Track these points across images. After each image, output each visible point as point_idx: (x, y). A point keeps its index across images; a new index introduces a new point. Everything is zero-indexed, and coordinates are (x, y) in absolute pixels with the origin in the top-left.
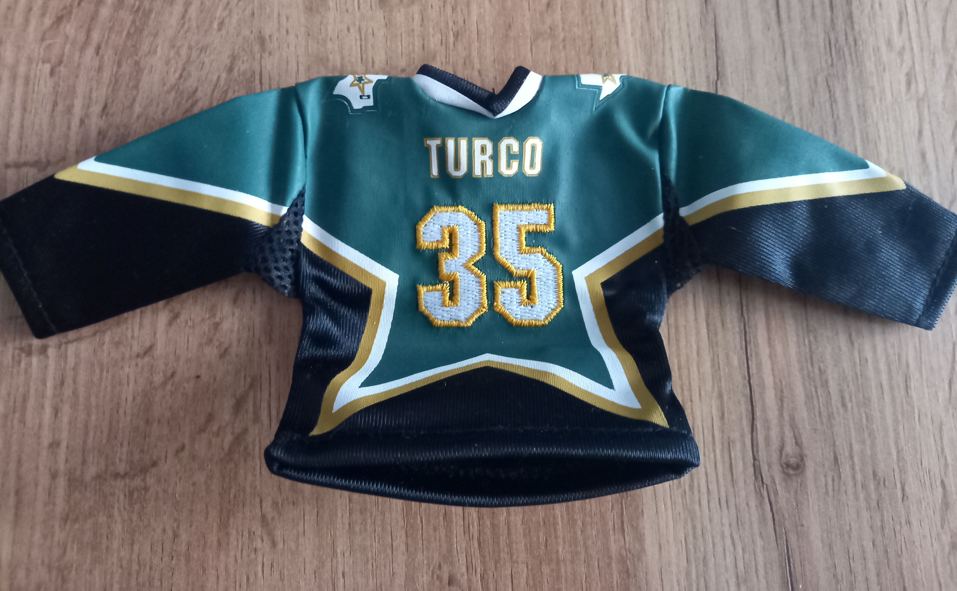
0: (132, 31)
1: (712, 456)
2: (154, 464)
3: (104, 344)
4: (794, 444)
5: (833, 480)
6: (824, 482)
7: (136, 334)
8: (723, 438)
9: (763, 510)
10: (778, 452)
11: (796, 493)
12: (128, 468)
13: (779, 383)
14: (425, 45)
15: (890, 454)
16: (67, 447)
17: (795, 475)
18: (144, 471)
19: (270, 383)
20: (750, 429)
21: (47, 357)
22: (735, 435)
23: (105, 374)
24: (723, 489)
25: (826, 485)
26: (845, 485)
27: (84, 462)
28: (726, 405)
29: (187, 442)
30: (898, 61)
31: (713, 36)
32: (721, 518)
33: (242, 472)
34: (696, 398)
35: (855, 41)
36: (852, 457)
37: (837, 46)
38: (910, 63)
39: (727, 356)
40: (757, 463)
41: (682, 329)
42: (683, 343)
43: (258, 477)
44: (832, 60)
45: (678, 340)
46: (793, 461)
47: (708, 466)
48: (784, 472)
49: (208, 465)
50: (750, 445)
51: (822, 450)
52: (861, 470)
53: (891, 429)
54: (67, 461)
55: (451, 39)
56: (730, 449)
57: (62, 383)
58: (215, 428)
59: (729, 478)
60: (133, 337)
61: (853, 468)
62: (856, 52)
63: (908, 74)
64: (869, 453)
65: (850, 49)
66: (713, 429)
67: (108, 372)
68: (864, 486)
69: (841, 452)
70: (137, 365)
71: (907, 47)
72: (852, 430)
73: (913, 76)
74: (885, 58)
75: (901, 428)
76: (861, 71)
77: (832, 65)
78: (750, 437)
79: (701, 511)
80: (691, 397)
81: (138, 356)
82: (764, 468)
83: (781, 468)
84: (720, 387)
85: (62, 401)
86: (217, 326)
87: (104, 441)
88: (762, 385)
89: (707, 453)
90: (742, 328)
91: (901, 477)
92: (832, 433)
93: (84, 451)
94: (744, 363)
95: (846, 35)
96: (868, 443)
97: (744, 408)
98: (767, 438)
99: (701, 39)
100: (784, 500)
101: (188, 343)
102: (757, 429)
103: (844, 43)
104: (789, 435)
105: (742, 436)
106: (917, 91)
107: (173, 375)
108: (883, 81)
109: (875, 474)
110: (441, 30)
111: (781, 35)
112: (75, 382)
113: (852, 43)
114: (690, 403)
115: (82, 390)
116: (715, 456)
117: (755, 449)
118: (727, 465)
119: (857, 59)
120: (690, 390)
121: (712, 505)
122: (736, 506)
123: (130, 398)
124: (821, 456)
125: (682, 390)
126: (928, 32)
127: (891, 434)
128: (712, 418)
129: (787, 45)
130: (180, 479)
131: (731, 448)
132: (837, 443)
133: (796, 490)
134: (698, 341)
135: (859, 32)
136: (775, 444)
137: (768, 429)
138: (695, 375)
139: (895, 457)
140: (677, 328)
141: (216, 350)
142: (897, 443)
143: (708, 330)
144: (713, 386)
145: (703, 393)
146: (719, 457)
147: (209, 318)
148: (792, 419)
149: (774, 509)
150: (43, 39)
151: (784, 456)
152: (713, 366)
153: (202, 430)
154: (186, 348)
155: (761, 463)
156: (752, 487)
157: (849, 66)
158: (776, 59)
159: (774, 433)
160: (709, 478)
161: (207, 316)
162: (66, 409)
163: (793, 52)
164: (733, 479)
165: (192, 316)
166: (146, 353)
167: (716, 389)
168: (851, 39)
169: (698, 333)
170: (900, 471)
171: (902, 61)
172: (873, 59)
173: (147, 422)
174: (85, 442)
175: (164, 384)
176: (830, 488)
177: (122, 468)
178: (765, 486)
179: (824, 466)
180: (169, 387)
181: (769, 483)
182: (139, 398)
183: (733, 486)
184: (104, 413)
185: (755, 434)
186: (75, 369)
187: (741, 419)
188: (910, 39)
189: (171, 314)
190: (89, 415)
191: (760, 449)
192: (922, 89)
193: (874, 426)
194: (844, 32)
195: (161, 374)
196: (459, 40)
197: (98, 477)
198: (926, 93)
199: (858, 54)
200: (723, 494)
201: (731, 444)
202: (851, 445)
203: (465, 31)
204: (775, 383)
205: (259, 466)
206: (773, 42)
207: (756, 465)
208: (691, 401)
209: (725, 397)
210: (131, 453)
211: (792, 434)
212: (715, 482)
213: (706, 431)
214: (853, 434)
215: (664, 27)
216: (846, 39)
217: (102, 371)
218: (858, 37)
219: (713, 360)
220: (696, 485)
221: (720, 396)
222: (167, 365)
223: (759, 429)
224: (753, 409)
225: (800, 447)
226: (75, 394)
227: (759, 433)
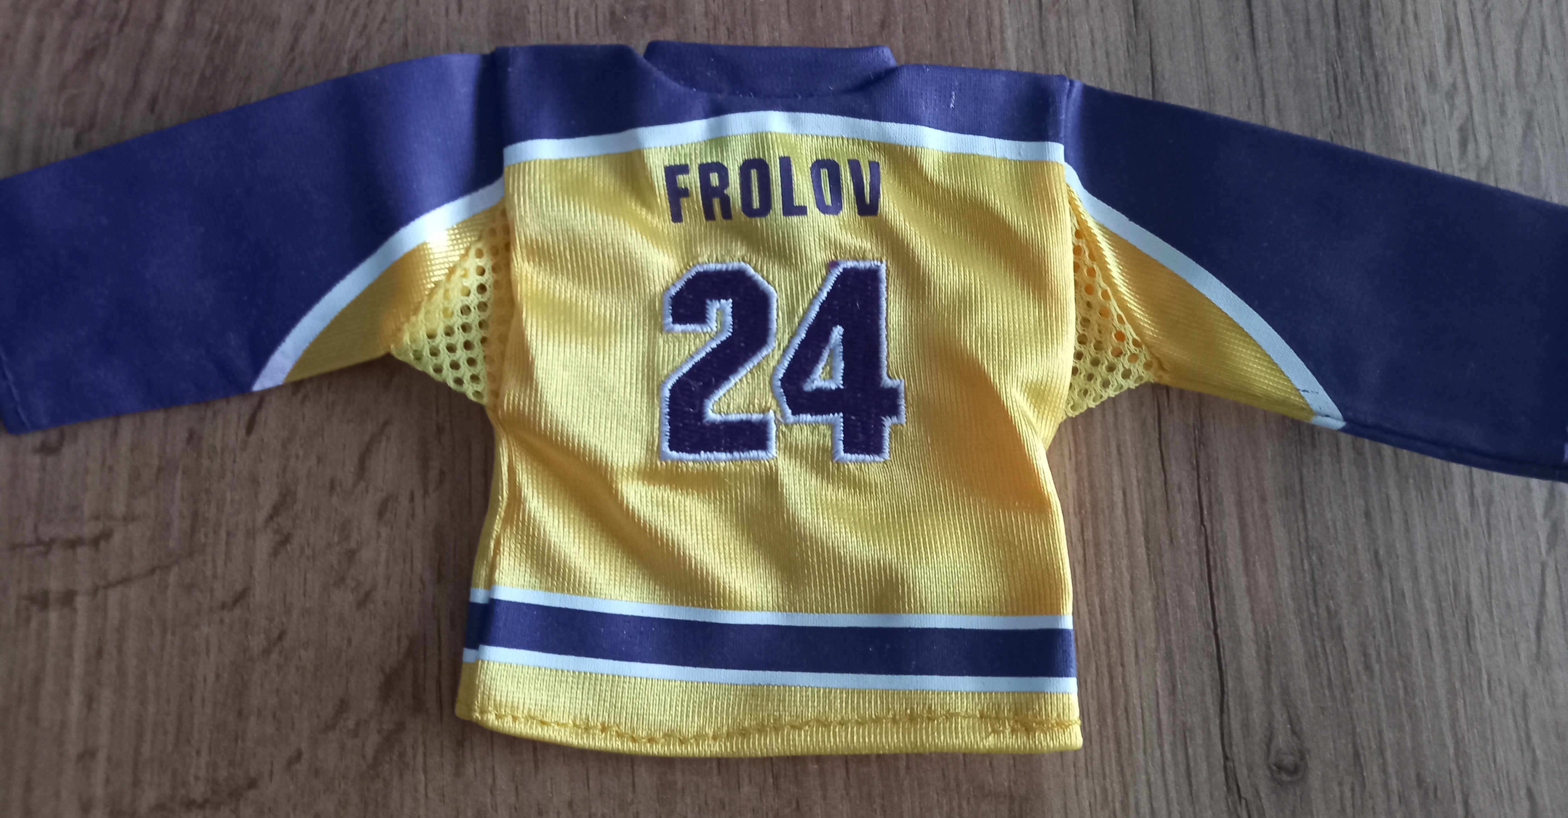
0: (208, 73)
1: (1157, 754)
2: (252, 784)
3: (166, 588)
4: (1289, 733)
5: (1353, 790)
6: (1338, 794)
7: (220, 571)
8: (1174, 724)
10: (1264, 746)
11: (1293, 812)
12: (209, 792)
13: (1263, 634)
15: (1444, 746)
16: (109, 759)
17: (1292, 783)
18: (236, 794)
19: (439, 648)
20: (1218, 710)
21: (74, 610)
22: (1195, 720)
23: (169, 637)
24: (1176, 808)
25: (1342, 798)
26: (1371, 797)
27: (136, 783)
28: (1178, 670)
29: (304, 747)
30: (1446, 107)
31: (1148, 71)
33: (395, 795)
34: (1130, 659)
35: (1376, 76)
36: (1382, 752)
37: (1348, 85)
38: (1465, 109)
39: (1179, 590)
40: (1230, 764)
41: (1105, 548)
42: (1108, 571)
43: (422, 801)
44: (1340, 107)
45: (1099, 567)
46: (1288, 760)
47: (1150, 770)
48: (1274, 779)
49: (340, 785)
50: (1219, 735)
51: (1334, 742)
52: (1397, 773)
53: (1444, 705)
54: (108, 781)
56: (1186, 742)
57: (99, 653)
58: (351, 724)
59: (1185, 789)
60: (214, 576)
61: (1384, 770)
62: (1378, 93)
63: (1462, 130)
64: (1409, 744)
65: (1368, 90)
66: (1158, 712)
67: (174, 634)
68: (1403, 799)
69: (1365, 744)
70: (222, 621)
71: (1461, 85)
72: (1382, 708)
73: (1470, 132)
74: (1424, 103)
75: (1460, 703)
76: (1386, 125)
77: (1340, 116)
78: (1218, 722)
80: (1122, 658)
81: (223, 606)
82: (1242, 773)
83: (1268, 772)
84: (1168, 641)
85: (99, 683)
86: (351, 555)
87: (170, 748)
88: (1236, 638)
89: (1149, 751)
90: (1203, 544)
91: (1461, 782)
92: (1350, 713)
93: (136, 765)
94: (1206, 603)
95: (1362, 67)
96: (1408, 728)
97: (1208, 675)
98: (1246, 725)
99: (1129, 75)
101: (305, 584)
102: (1228, 709)
103: (1359, 79)
104: (1280, 717)
105: (1206, 720)
106: (1477, 156)
107: (280, 638)
108: (1422, 141)
109: (1420, 780)
111: (1257, 69)
112: (120, 650)
113: (1372, 79)
114: (1120, 669)
115: (132, 663)
116: (1162, 754)
117: (1226, 742)
118: (1182, 768)
119: (1380, 105)
120: (1120, 647)
123: (211, 677)
124: (1333, 752)
125: (1108, 646)
126: (1493, 60)
127: (1445, 713)
128: (1157, 692)
129: (1267, 85)
130: (295, 808)
131: (1188, 740)
132: (1358, 730)
133: (1294, 807)
134: (1132, 568)
135: (1383, 61)
136: (1259, 734)
137: (1247, 709)
138: (1127, 622)
139: (1451, 751)
140: (1097, 545)
141: (350, 594)
142: (1454, 727)
143: (1148, 549)
144: (1158, 641)
145: (1141, 653)
146: (1168, 756)
147: (339, 542)
148: (1285, 692)
150: (62, 87)
151: (1273, 753)
152: (1156, 608)
153: (329, 727)
154: (301, 592)
155: (1237, 765)
156: (1223, 804)
157: (1367, 117)
158: (1249, 107)
159: (1257, 716)
160: (1153, 791)
161: (336, 540)
162: (106, 695)
163: (1277, 96)
164: (1191, 791)
165: (312, 540)
166: (236, 601)
167: (1162, 644)
168: (1369, 73)
169: (1132, 554)
170: (1461, 773)
171: (1452, 107)
172: (1405, 104)
173: (240, 714)
174: (137, 751)
175: (266, 652)
176: (1348, 803)
177: (199, 791)
178: (1243, 802)
179: (1337, 767)
180: (274, 656)
181: (1249, 797)
182: (226, 675)
183: (1193, 803)
184: (169, 701)
185: (1225, 717)
186: (121, 629)
187: (1203, 694)
188: (1464, 71)
189: (278, 537)
190: (143, 703)
191: (1234, 742)
192: (1484, 152)
193: (1417, 700)
194: (1358, 64)
195: (262, 636)
197: (160, 807)
198: (1491, 159)
199: (1381, 96)
201: (1187, 734)
202: (1380, 733)
204: (1256, 633)
205: (423, 785)
206: (1244, 80)
207: (1228, 767)
208: (1122, 665)
209: (1177, 658)
210: (213, 766)
211: (1285, 716)
212: (1162, 797)
213: (1147, 714)
214: (1384, 714)
215: (1070, 57)
216: (1362, 73)
217: (164, 632)
218: (1380, 69)
219: (1156, 598)
220: (1132, 801)
221: (1169, 656)
222: (271, 620)
223: (1232, 709)
224: (1221, 677)
225: (1299, 738)
226: (121, 671)
227: (1232, 716)
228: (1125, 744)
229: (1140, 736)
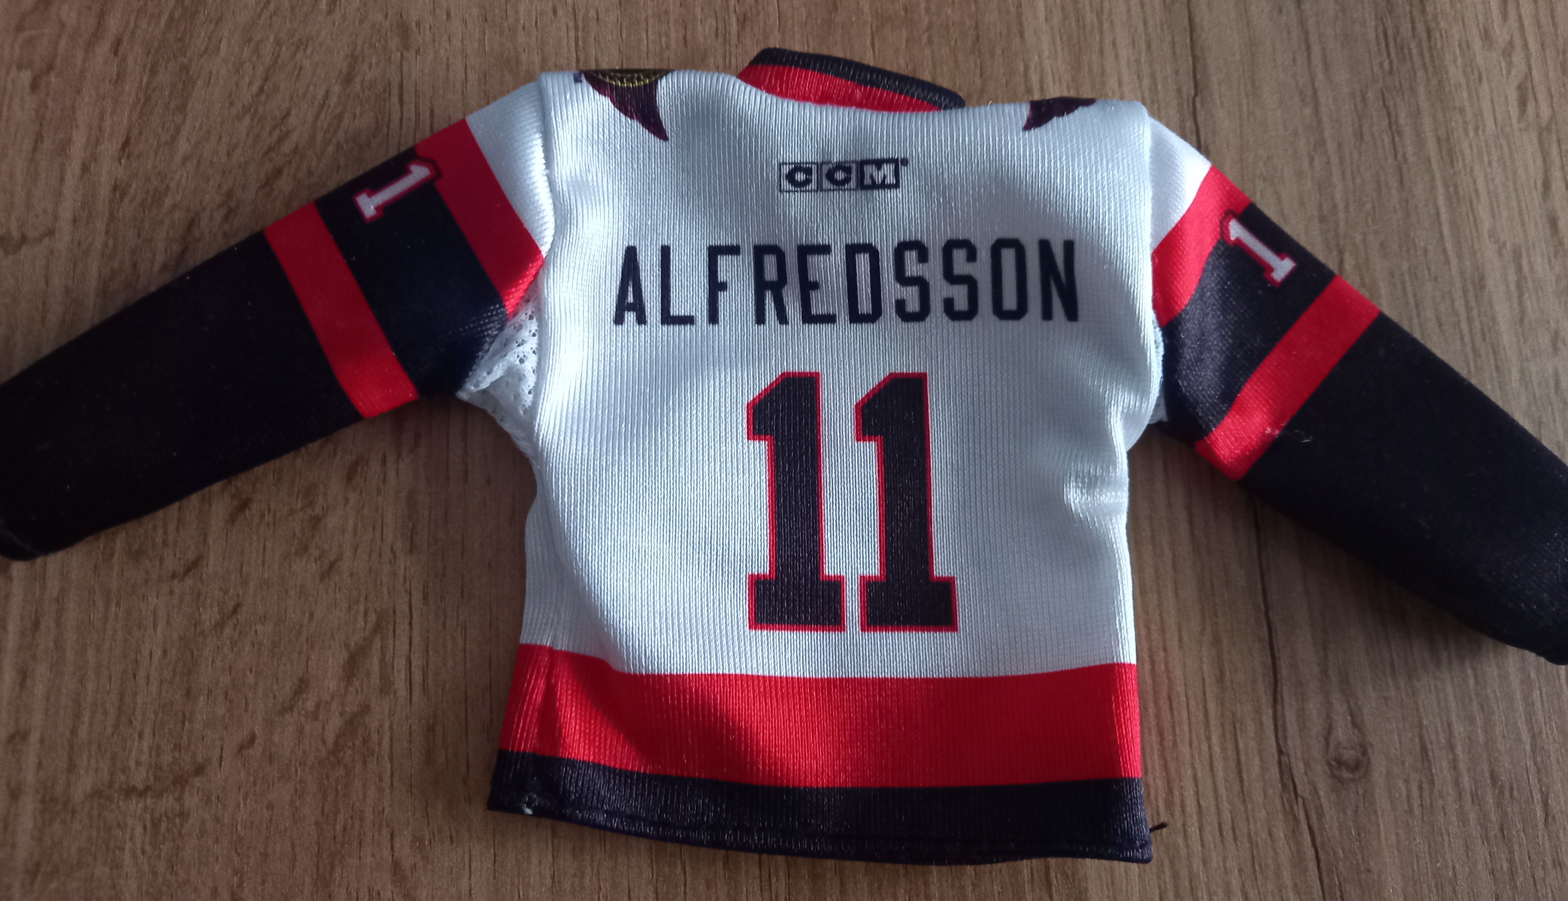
0: (176, 15)
1: (1205, 747)
2: (200, 770)
3: (112, 555)
4: (1350, 725)
5: (1421, 788)
6: (1404, 793)
7: (171, 538)
8: (1222, 715)
9: (1298, 843)
10: (1321, 739)
11: (1356, 811)
12: (152, 778)
13: (1319, 618)
14: (689, 38)
15: (1519, 740)
16: (42, 742)
17: (1353, 780)
18: (181, 782)
19: (410, 624)
20: (1271, 699)
21: (10, 579)
22: (1245, 710)
23: (113, 608)
24: (1226, 806)
25: (1409, 797)
26: (1441, 796)
27: (71, 767)
28: (1226, 656)
29: (257, 730)
30: (1503, 64)
31: (1186, 22)
32: (1225, 859)
33: (357, 783)
34: (1173, 644)
35: (1429, 32)
36: (1451, 747)
37: (1399, 40)
38: (1523, 68)
39: (1226, 570)
40: (1284, 759)
43: (388, 791)
44: (1391, 63)
46: (1349, 755)
47: (1198, 765)
48: (1333, 776)
49: (296, 771)
50: (1272, 728)
51: (1399, 735)
52: (1469, 770)
53: (1518, 696)
54: (40, 765)
55: (734, 27)
56: (1235, 735)
57: (36, 626)
58: (310, 705)
59: (1236, 787)
60: (165, 543)
61: (1455, 767)
62: (1430, 49)
63: (1520, 88)
64: (1482, 739)
65: (1419, 45)
66: (1205, 701)
67: (118, 604)
68: (1477, 799)
69: (1433, 737)
70: (171, 592)
71: (1518, 42)
72: (1451, 698)
73: (1530, 91)
74: (1480, 60)
75: (1536, 693)
76: (1440, 82)
77: (1391, 71)
78: (1270, 712)
79: (1187, 846)
80: (1164, 642)
81: (174, 576)
82: (1299, 768)
83: (1326, 768)
84: (1215, 625)
85: (34, 657)
86: (316, 522)
87: (110, 730)
88: (1289, 621)
89: (1195, 743)
91: (1540, 781)
92: (1416, 703)
93: (71, 748)
94: (1256, 583)
95: (1413, 22)
96: (1479, 721)
97: (1259, 661)
98: (1302, 717)
99: (1165, 27)
100: (1336, 825)
101: (264, 552)
102: (1282, 699)
103: (1410, 34)
104: (1339, 708)
105: (1258, 710)
106: (1538, 116)
107: (235, 610)
108: (1478, 99)
109: (1494, 777)
110: (716, 12)
111: (1302, 22)
112: (58, 623)
113: (1424, 36)
114: (1162, 654)
115: (70, 637)
116: (1210, 747)
117: (1280, 734)
118: (1233, 764)
119: (1433, 61)
120: (1163, 631)
121: (1208, 837)
122: (1250, 836)
123: (157, 654)
124: (1398, 747)
125: (1149, 629)
126: (1553, 18)
127: (1520, 706)
128: (1204, 679)
129: (1313, 38)
130: (245, 798)
131: (1238, 733)
132: (1425, 722)
133: (1357, 807)
134: (1173, 545)
135: (1435, 17)
136: (1316, 726)
137: (1302, 698)
138: (1170, 604)
139: (1528, 747)
141: (314, 564)
142: (1529, 721)
143: (1191, 526)
144: (1204, 624)
145: (1185, 637)
146: (1217, 749)
147: (302, 509)
148: (1345, 680)
149: (1319, 841)
150: (20, 28)
151: (1332, 746)
152: (1201, 588)
153: (287, 709)
154: (260, 562)
155: (1292, 759)
156: (1278, 802)
157: (1420, 73)
158: (1294, 60)
159: (1314, 706)
160: (1201, 788)
161: (299, 505)
162: (42, 671)
163: (1324, 50)
164: (1242, 786)
165: (272, 506)
166: (187, 571)
167: (1209, 628)
168: (1421, 28)
169: (1172, 529)
170: (1539, 771)
171: (1510, 64)
172: (1460, 61)
173: (188, 693)
174: (74, 732)
175: (219, 626)
176: (1416, 803)
177: (139, 778)
178: (1300, 800)
179: (1403, 763)
180: (228, 631)
181: (1307, 795)
182: (174, 651)
183: (1244, 802)
184: (110, 678)
185: (1279, 707)
186: (60, 600)
187: (1254, 682)
188: (1522, 28)
189: (236, 503)
190: (82, 681)
191: (1288, 735)
192: (1545, 112)
193: (1489, 691)
194: (1408, 18)
195: (216, 609)
196: (748, 29)
197: (97, 794)
198: (1553, 117)
199: (1435, 53)
200: (1226, 816)
201: (1238, 726)
202: (1449, 725)
203: (758, 13)
204: (1311, 617)
205: (389, 773)
206: (1289, 33)
207: (1283, 763)
208: (1165, 649)
209: (1225, 642)
210: (157, 750)
211: (1345, 707)
212: (1211, 794)
213: (1192, 703)
214: (1453, 705)
215: (1102, 7)
216: (1414, 29)
217: (107, 604)
218: (1432, 25)
219: (1201, 578)
220: (1177, 800)
221: (1216, 640)
222: (225, 592)
223: (1286, 698)
224: (1274, 664)
225: (1360, 731)
226: (59, 645)
227: (1287, 705)
228: (1168, 737)
229: (1186, 728)
